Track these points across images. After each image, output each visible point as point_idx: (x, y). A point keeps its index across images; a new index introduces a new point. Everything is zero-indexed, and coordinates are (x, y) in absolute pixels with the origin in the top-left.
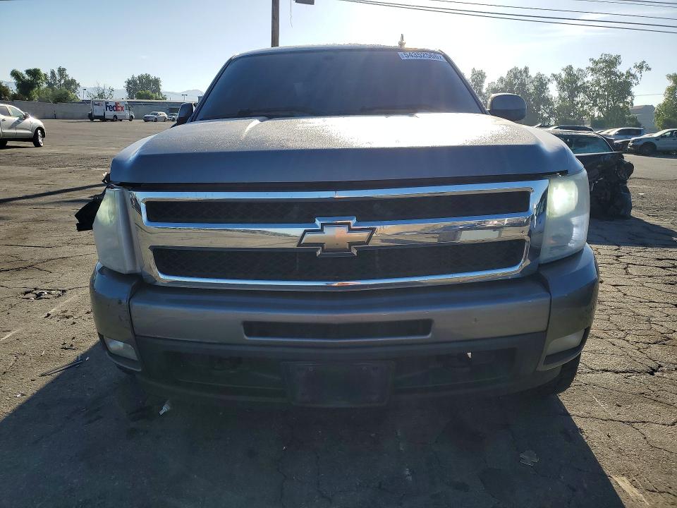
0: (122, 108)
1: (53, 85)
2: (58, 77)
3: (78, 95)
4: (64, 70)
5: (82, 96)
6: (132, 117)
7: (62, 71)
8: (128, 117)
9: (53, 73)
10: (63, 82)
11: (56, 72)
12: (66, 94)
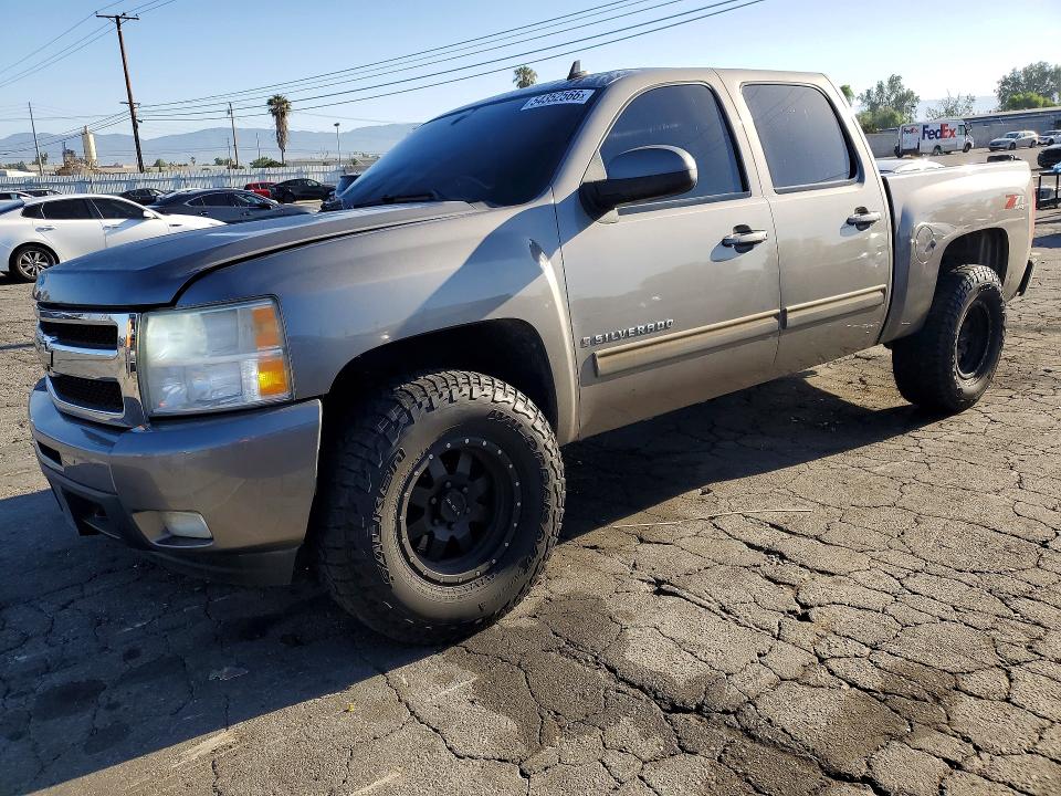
0: (952, 132)
1: (878, 105)
2: (887, 91)
3: (913, 116)
4: (898, 78)
5: (920, 117)
6: (969, 145)
7: (894, 81)
8: (961, 145)
9: (880, 87)
10: (893, 98)
11: (886, 84)
12: (892, 117)
